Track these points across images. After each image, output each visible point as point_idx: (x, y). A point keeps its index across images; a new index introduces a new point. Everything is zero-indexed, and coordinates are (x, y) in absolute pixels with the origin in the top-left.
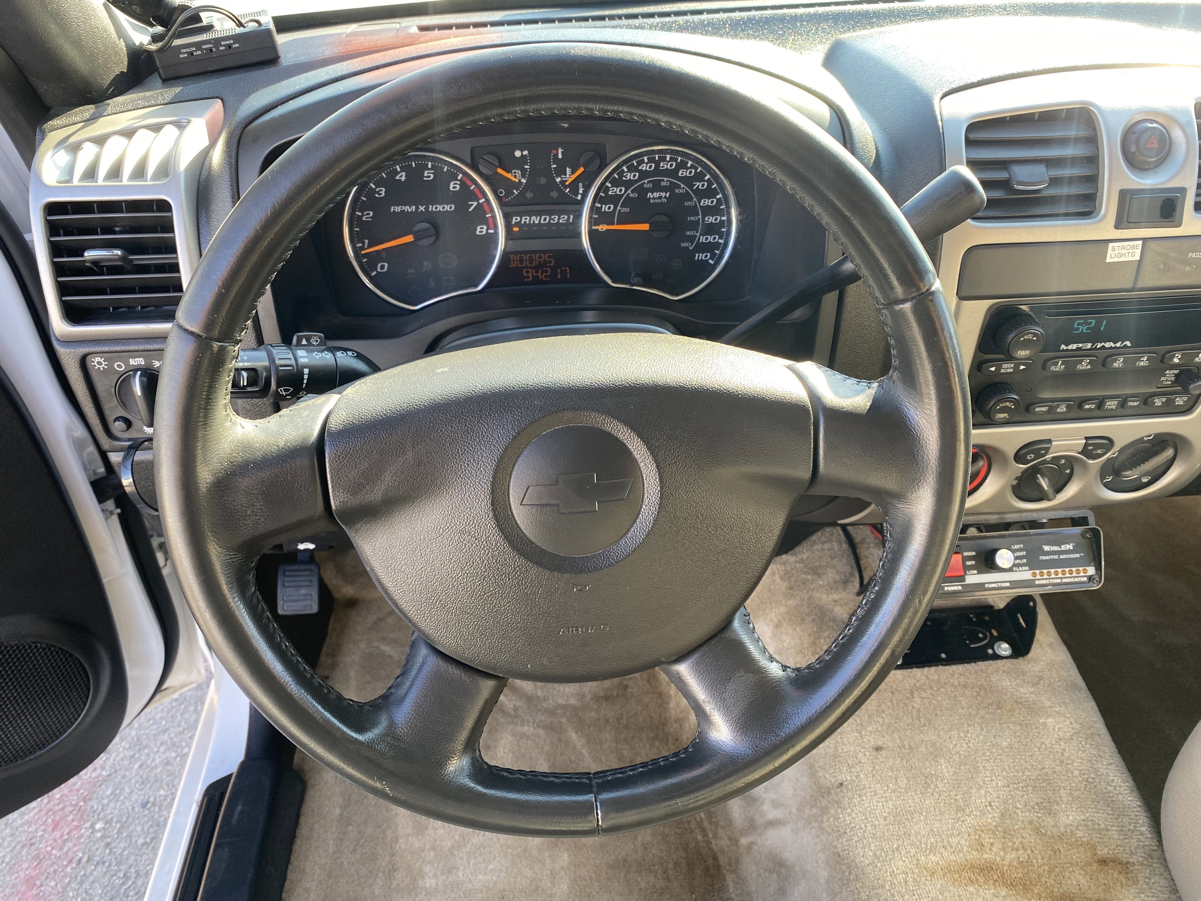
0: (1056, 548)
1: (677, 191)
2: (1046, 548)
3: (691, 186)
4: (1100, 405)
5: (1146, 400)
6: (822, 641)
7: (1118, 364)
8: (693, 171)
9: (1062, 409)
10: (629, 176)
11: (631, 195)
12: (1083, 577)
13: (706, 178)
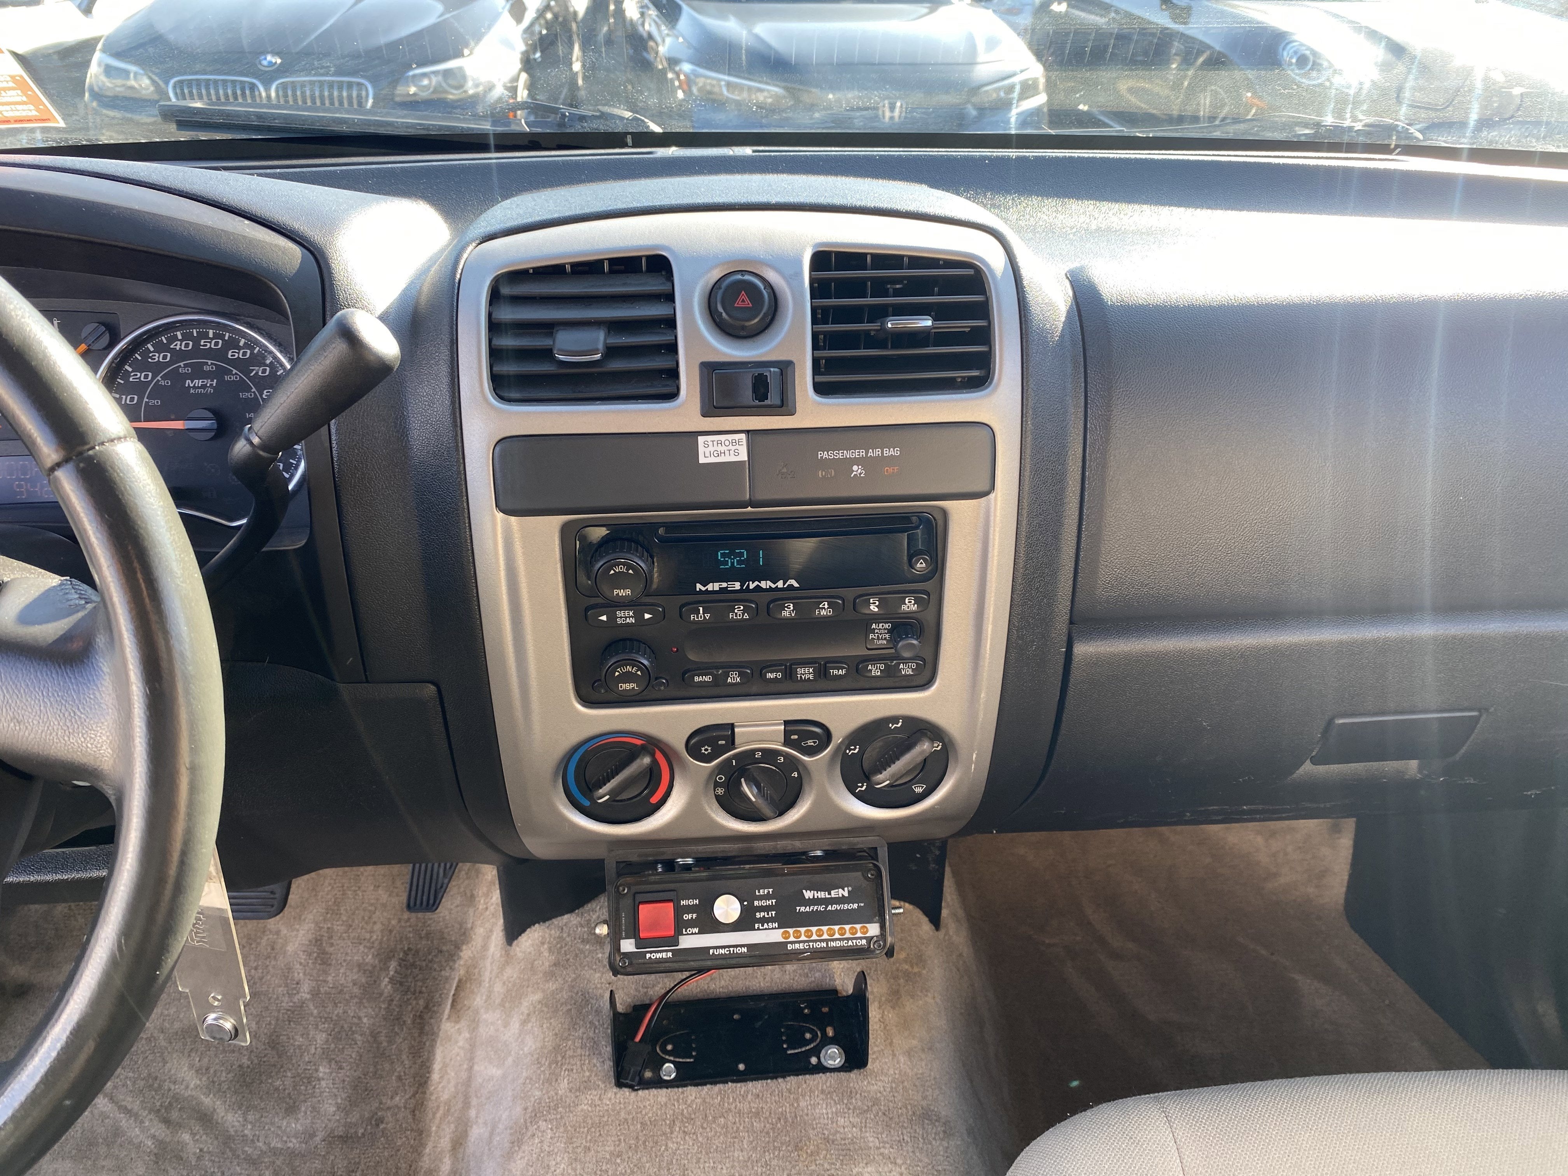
0: (822, 895)
1: (227, 378)
2: (808, 894)
3: (247, 373)
4: (790, 674)
5: (858, 666)
6: (570, 1043)
7: (789, 611)
8: (249, 352)
9: (734, 678)
10: (158, 357)
11: (163, 383)
12: (861, 938)
13: (268, 362)
